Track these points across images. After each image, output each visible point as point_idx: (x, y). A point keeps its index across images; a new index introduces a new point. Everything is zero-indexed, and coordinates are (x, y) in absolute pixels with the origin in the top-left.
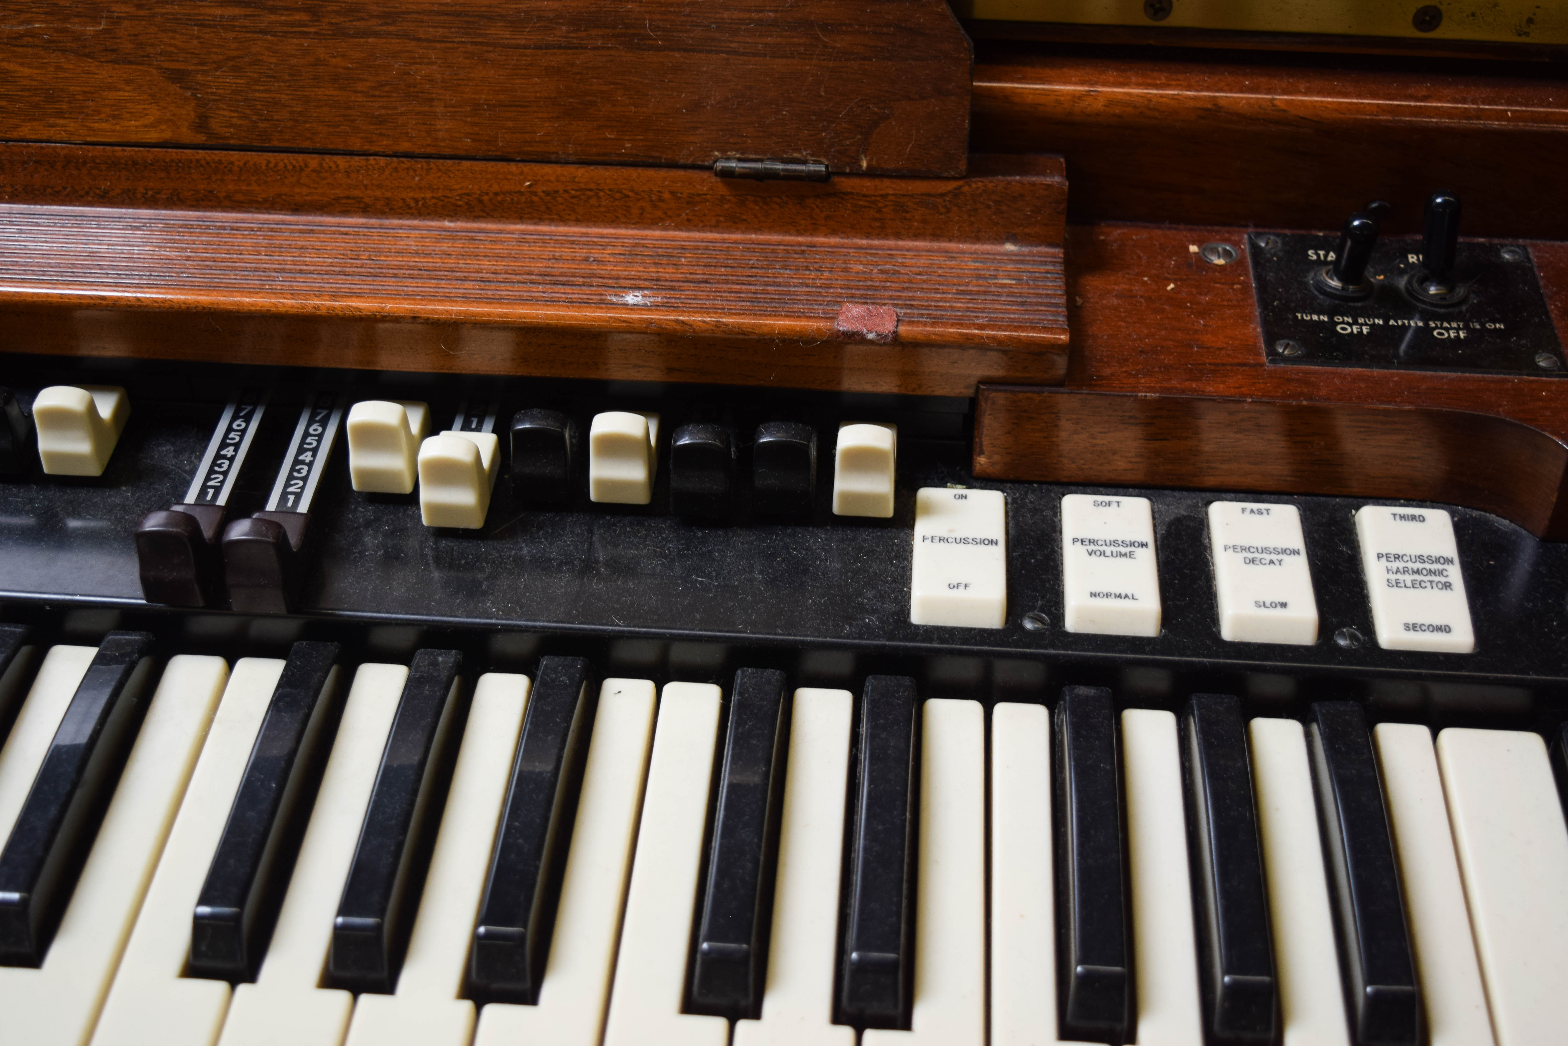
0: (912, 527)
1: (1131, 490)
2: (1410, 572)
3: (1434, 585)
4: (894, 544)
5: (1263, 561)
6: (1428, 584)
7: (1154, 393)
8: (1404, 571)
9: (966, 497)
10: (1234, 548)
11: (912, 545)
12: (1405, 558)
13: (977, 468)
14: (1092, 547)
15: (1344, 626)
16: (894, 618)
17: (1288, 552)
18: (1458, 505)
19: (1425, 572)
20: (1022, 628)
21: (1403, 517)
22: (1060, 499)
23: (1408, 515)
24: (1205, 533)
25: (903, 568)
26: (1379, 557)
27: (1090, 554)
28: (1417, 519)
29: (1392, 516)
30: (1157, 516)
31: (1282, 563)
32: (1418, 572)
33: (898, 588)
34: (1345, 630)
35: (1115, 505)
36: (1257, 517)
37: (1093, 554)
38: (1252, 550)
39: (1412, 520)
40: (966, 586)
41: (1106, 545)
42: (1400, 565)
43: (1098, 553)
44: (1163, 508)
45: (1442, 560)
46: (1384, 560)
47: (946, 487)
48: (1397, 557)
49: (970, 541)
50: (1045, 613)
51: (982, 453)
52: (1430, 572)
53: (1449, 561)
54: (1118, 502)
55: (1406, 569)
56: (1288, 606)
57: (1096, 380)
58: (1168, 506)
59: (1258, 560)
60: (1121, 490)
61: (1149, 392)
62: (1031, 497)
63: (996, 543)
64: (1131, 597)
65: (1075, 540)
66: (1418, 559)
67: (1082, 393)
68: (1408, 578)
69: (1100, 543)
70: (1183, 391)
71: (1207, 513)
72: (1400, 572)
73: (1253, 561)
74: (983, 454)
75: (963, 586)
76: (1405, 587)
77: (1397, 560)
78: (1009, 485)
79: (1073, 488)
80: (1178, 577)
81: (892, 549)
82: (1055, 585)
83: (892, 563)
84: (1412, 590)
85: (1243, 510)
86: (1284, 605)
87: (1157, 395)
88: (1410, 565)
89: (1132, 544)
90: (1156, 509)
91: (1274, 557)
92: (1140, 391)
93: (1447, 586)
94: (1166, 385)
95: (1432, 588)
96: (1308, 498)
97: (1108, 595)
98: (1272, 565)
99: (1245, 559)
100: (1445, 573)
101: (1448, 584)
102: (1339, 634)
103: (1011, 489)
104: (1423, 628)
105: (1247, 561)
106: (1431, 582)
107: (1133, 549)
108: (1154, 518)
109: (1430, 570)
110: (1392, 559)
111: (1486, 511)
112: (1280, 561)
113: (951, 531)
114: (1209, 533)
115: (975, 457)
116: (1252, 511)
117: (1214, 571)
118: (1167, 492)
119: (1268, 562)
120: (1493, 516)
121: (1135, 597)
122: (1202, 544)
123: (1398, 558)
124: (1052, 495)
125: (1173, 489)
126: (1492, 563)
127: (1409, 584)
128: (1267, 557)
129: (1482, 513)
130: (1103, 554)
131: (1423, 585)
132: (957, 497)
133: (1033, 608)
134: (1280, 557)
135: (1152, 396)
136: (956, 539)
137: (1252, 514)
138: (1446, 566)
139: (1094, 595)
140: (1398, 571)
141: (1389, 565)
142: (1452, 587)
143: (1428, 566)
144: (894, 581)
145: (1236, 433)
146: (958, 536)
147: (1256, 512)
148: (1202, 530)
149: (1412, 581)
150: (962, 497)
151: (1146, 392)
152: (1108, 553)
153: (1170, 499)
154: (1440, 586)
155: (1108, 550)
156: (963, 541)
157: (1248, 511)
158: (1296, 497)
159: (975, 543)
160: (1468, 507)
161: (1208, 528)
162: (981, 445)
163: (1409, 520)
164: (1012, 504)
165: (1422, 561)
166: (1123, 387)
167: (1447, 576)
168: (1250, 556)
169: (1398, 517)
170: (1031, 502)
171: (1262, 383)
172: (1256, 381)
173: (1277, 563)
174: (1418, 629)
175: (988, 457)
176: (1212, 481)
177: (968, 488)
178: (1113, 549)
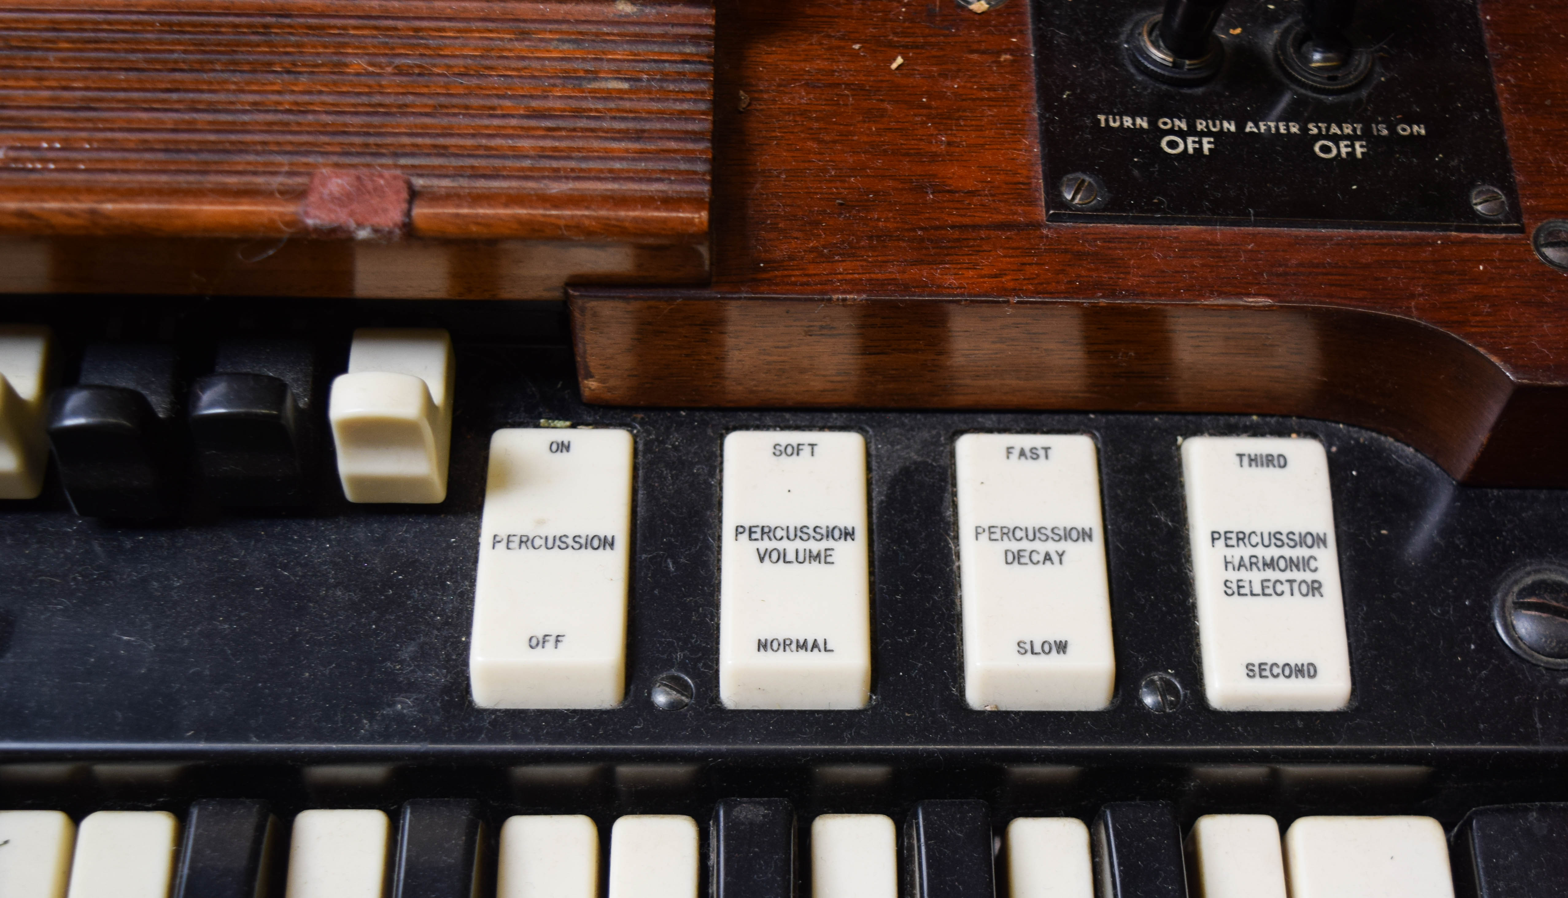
0: (478, 510)
1: (834, 415)
2: (1260, 565)
3: (1296, 586)
4: (450, 546)
5: (1035, 558)
6: (1286, 587)
7: (859, 292)
8: (1251, 564)
9: (568, 448)
10: (991, 529)
11: (478, 544)
12: (1255, 539)
13: (586, 393)
14: (766, 544)
15: (1156, 669)
16: (443, 700)
17: (1074, 535)
18: (1338, 423)
19: (1282, 564)
20: (650, 704)
21: (1254, 460)
22: (722, 438)
23: (1261, 456)
24: (947, 496)
25: (462, 594)
26: (1213, 539)
27: (762, 560)
28: (1276, 462)
29: (1237, 459)
30: (874, 465)
31: (1064, 558)
32: (1271, 564)
33: (453, 637)
34: (1156, 678)
35: (807, 450)
36: (1028, 465)
37: (767, 558)
38: (1019, 534)
39: (1268, 466)
40: (558, 640)
41: (788, 538)
42: (1245, 551)
43: (775, 556)
44: (884, 449)
45: (1309, 540)
46: (1220, 543)
47: (537, 426)
48: (1242, 537)
49: (570, 541)
50: (688, 674)
51: (589, 375)
52: (1293, 564)
53: (1319, 540)
54: (812, 445)
55: (1254, 560)
56: (1069, 649)
57: (764, 270)
58: (892, 444)
59: (1027, 554)
60: (818, 417)
61: (850, 293)
62: (675, 438)
63: (612, 545)
64: (822, 646)
65: (739, 530)
66: (1273, 540)
67: (740, 298)
68: (1256, 577)
69: (779, 533)
70: (906, 288)
71: (953, 454)
72: (1244, 566)
73: (1017, 557)
74: (592, 377)
75: (552, 640)
76: (1252, 594)
77: (1241, 542)
78: (640, 416)
79: (744, 416)
80: (901, 588)
81: (446, 558)
82: (706, 616)
83: (443, 585)
84: (1262, 598)
85: (1009, 450)
86: (1062, 647)
87: (864, 296)
88: (1260, 552)
89: (830, 534)
90: (873, 452)
91: (1052, 547)
92: (836, 291)
93: (1315, 588)
94: (880, 276)
95: (1292, 594)
96: (1111, 417)
97: (786, 644)
98: (1048, 563)
99: (1006, 552)
100: (1313, 565)
101: (1316, 585)
102: (1146, 686)
103: (642, 423)
104: (1276, 671)
105: (1010, 558)
106: (1291, 582)
107: (830, 543)
108: (869, 469)
109: (1291, 558)
110: (1233, 542)
111: (1379, 432)
112: (1061, 555)
113: (540, 522)
114: (955, 494)
115: (580, 379)
116: (1022, 453)
117: (959, 568)
118: (891, 416)
119: (1041, 558)
120: (1391, 440)
121: (829, 647)
122: (943, 519)
123: (1243, 539)
124: (710, 432)
125: (902, 411)
126: (1384, 532)
127: (1257, 589)
128: (1041, 547)
129: (1374, 435)
130: (782, 557)
131: (1279, 588)
132: (554, 447)
133: (669, 664)
134: (1061, 546)
135: (854, 300)
136: (546, 538)
137: (1023, 458)
138: (1314, 551)
139: (763, 645)
140: (1241, 565)
141: (1229, 552)
142: (1323, 590)
143: (1287, 552)
144: (446, 623)
145: (993, 342)
146: (552, 530)
147: (1028, 454)
148: (943, 490)
149: (1263, 581)
150: (564, 447)
151: (844, 292)
152: (791, 556)
153: (897, 430)
154: (1304, 589)
155: (790, 547)
156: (558, 543)
157: (1016, 452)
158: (1092, 416)
159: (577, 546)
160: (1354, 426)
161: (954, 485)
162: (587, 367)
163: (1262, 465)
164: (645, 453)
165: (1279, 543)
166: (807, 284)
167: (1315, 570)
168: (1015, 546)
169: (1246, 460)
170: (675, 448)
171: (1036, 264)
172: (1027, 260)
173: (1055, 558)
174: (1267, 673)
175: (601, 381)
176: (961, 400)
177: (573, 426)
178: (799, 544)
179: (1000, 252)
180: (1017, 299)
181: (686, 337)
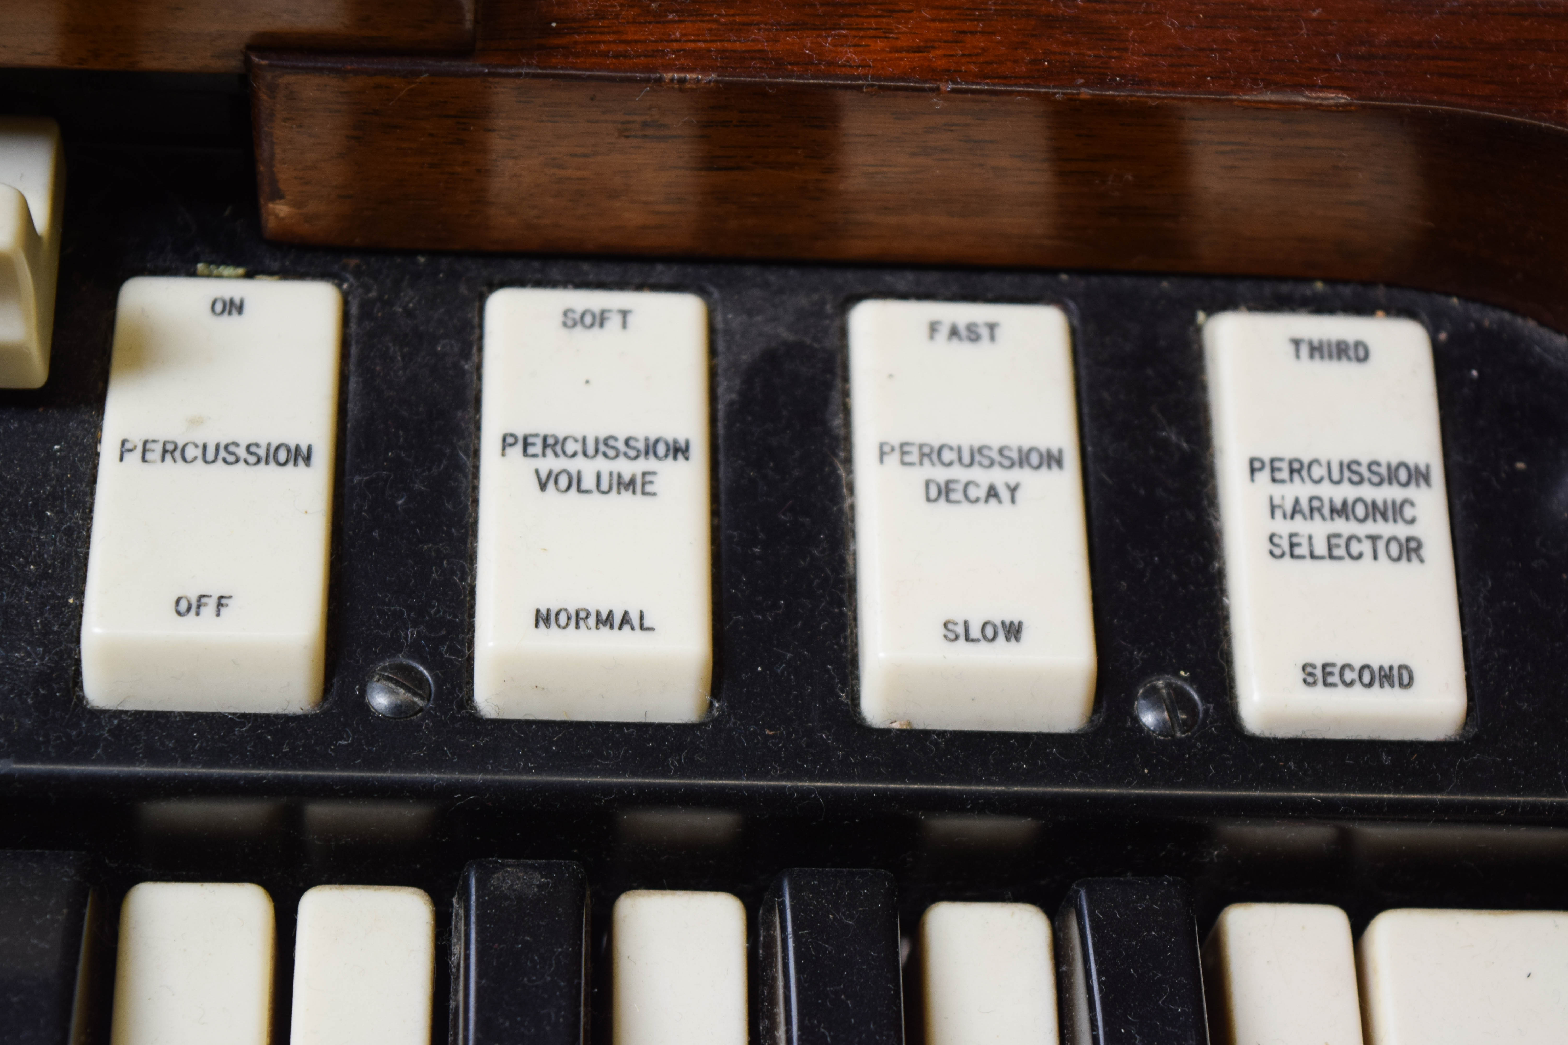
0: (98, 402)
1: (660, 267)
2: (1326, 511)
3: (1381, 545)
4: (51, 455)
5: (973, 493)
6: (1366, 547)
7: (704, 70)
8: (1312, 510)
9: (240, 309)
10: (903, 449)
11: (98, 454)
12: (1318, 472)
13: (271, 224)
14: (550, 463)
15: (1161, 670)
16: (37, 694)
17: (1035, 459)
18: (1449, 294)
19: (1360, 511)
20: (364, 708)
21: (1318, 350)
22: (482, 299)
23: (1329, 344)
24: (836, 396)
25: (69, 532)
26: (1253, 471)
27: (543, 486)
28: (1352, 353)
29: (1291, 349)
30: (721, 346)
31: (1019, 495)
32: (1342, 511)
33: (54, 596)
34: (1160, 683)
35: (615, 321)
36: (963, 350)
37: (551, 484)
38: (947, 456)
39: (1339, 358)
40: (220, 603)
41: (585, 454)
42: (1301, 490)
43: (563, 481)
44: (736, 321)
45: (1403, 475)
46: (1264, 476)
47: (192, 274)
48: (1297, 469)
49: (242, 452)
50: (423, 664)
51: (277, 195)
52: (1376, 511)
53: (1419, 476)
54: (625, 313)
55: (1316, 504)
56: (1025, 634)
57: (557, 32)
58: (750, 313)
59: (960, 487)
60: (634, 271)
61: (692, 70)
62: (409, 298)
63: (308, 459)
64: (636, 622)
65: (507, 441)
66: (1347, 474)
67: (519, 75)
68: (1319, 530)
69: (571, 447)
70: (779, 65)
71: (843, 333)
72: (1301, 512)
73: (945, 491)
74: (281, 197)
75: (212, 603)
76: (1313, 556)
77: (1296, 476)
78: (353, 262)
79: (517, 266)
80: (761, 536)
81: (45, 475)
82: (453, 573)
83: (41, 515)
84: (1327, 564)
85: (933, 328)
86: (1013, 631)
87: (713, 76)
88: (1327, 492)
89: (650, 449)
90: (720, 325)
91: (999, 477)
92: (668, 68)
93: (1412, 549)
94: (738, 46)
95: (1375, 557)
96: (1095, 281)
97: (579, 618)
98: (993, 501)
99: (927, 484)
100: (1408, 512)
101: (1413, 545)
102: (1146, 696)
103: (358, 273)
104: (1349, 676)
105: (933, 493)
106: (1374, 539)
107: (650, 464)
108: (712, 351)
109: (1374, 504)
110: (1284, 475)
111: (1514, 311)
112: (1013, 490)
113: (196, 422)
114: (846, 394)
115: (262, 201)
116: (954, 332)
117: (852, 507)
118: (749, 271)
119: (982, 493)
120: (1531, 324)
121: (647, 623)
122: (827, 431)
123: (1299, 471)
124: (463, 289)
125: (765, 263)
126: (1520, 465)
127: (1321, 548)
128: (983, 477)
129: (1507, 316)
130: (575, 483)
131: (1355, 548)
132: (219, 307)
133: (393, 646)
134: (1015, 475)
135: (698, 81)
136: (205, 447)
137: (955, 341)
138: (1411, 492)
139: (543, 619)
140: (1296, 510)
141: (1277, 491)
142: (1425, 552)
143: (1368, 492)
144: (44, 575)
145: (913, 154)
146: (213, 435)
147: (963, 332)
148: (829, 386)
149: (1329, 538)
150: (234, 307)
151: (682, 69)
152: (589, 482)
153: (757, 292)
154: (1394, 550)
155: (588, 468)
156: (222, 454)
157: (944, 331)
158: (1064, 277)
159: (252, 459)
160: (1473, 300)
161: (846, 378)
162: (274, 181)
163: (1330, 357)
164: (361, 319)
165: (1356, 478)
166: (625, 55)
167: (1412, 521)
168: (941, 474)
169: (1304, 350)
170: (409, 313)
171: (982, 33)
172: (967, 26)
173: (1004, 494)
174: (1335, 679)
175: (297, 204)
176: (858, 247)
177: (250, 275)
178: (602, 465)
179: (926, 14)
180: (950, 86)
181: (431, 135)
